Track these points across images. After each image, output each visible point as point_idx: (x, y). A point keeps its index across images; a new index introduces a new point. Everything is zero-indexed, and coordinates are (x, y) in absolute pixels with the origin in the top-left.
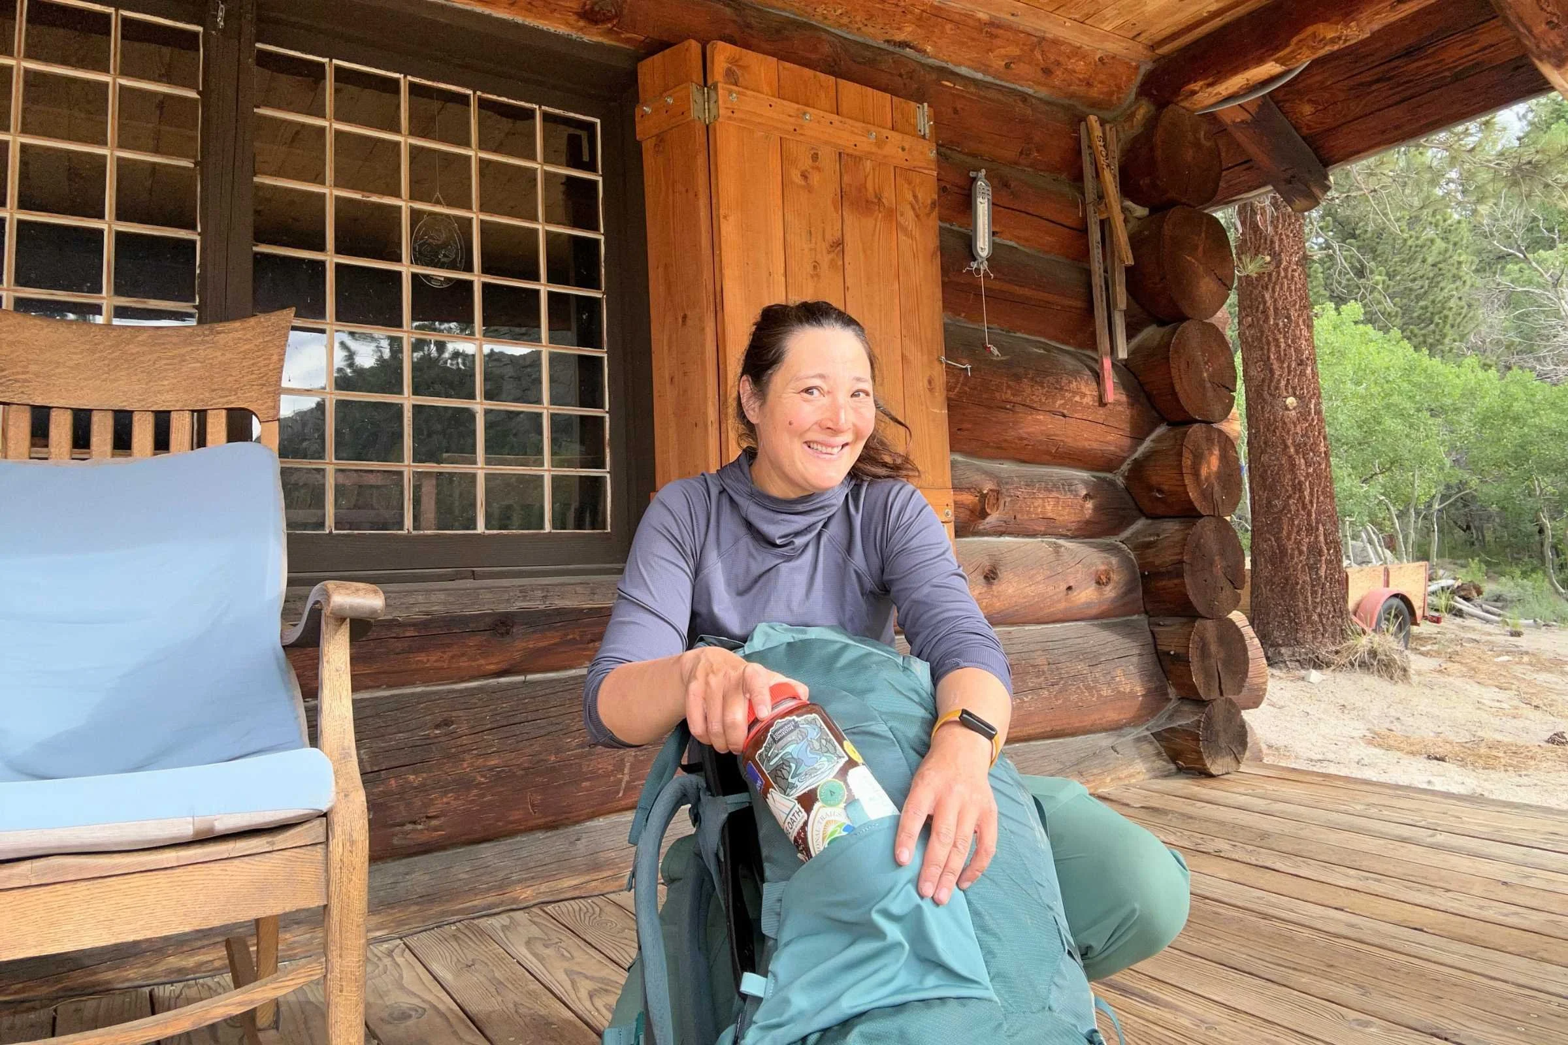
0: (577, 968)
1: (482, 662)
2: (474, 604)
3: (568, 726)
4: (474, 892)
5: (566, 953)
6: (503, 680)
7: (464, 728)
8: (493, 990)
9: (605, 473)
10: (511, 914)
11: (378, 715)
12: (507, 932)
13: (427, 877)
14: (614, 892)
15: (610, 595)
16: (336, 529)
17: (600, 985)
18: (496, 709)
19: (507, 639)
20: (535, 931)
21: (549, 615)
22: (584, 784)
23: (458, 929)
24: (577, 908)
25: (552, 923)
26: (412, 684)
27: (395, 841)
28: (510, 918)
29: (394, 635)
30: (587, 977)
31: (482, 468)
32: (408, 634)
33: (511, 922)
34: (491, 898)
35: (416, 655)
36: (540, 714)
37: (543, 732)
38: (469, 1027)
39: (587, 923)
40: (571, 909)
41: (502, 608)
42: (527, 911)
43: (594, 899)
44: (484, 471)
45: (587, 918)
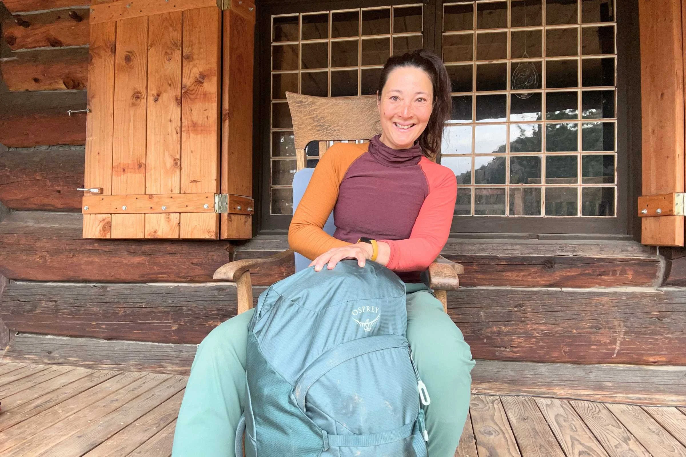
0: (577, 438)
1: (539, 279)
2: (534, 252)
3: (583, 317)
4: (534, 385)
5: (574, 428)
6: (550, 289)
7: (528, 309)
8: (532, 434)
9: (614, 186)
10: (553, 399)
11: (489, 298)
12: (548, 408)
13: (513, 372)
14: (609, 403)
15: (612, 252)
16: (475, 214)
17: (587, 450)
18: (545, 303)
19: (552, 270)
20: (562, 412)
21: (574, 260)
22: (593, 347)
23: (525, 399)
24: (587, 406)
25: (572, 410)
26: (505, 285)
27: (497, 354)
28: (552, 401)
29: (496, 263)
30: (581, 444)
31: (544, 185)
32: (502, 263)
33: (551, 403)
34: (542, 390)
35: (507, 273)
36: (568, 309)
37: (569, 317)
38: (516, 449)
39: (590, 415)
40: (583, 405)
41: (550, 255)
42: (561, 400)
43: (597, 404)
44: (545, 187)
45: (591, 413)
